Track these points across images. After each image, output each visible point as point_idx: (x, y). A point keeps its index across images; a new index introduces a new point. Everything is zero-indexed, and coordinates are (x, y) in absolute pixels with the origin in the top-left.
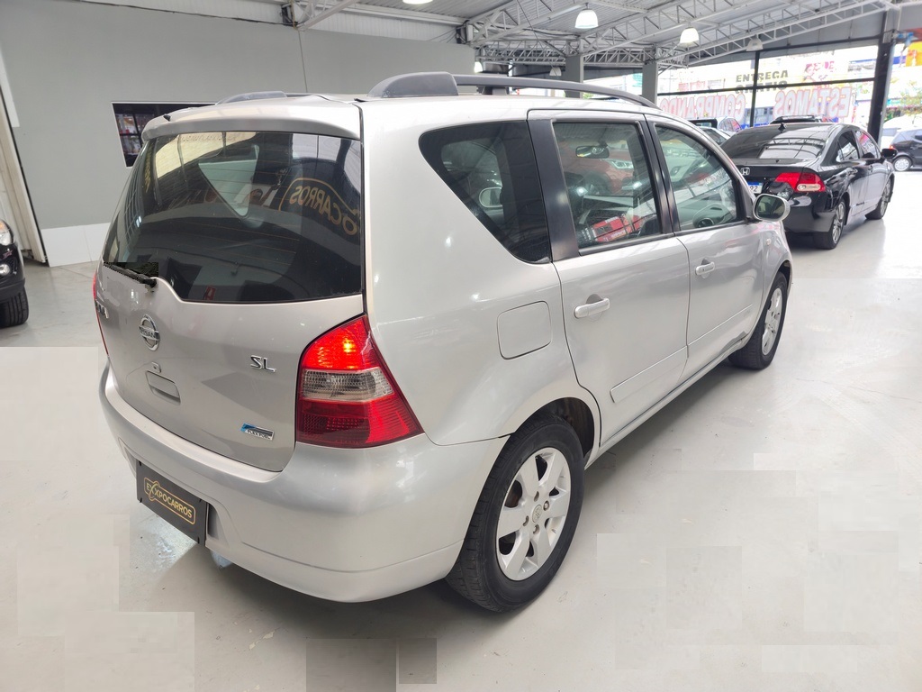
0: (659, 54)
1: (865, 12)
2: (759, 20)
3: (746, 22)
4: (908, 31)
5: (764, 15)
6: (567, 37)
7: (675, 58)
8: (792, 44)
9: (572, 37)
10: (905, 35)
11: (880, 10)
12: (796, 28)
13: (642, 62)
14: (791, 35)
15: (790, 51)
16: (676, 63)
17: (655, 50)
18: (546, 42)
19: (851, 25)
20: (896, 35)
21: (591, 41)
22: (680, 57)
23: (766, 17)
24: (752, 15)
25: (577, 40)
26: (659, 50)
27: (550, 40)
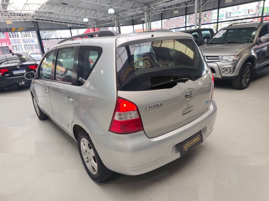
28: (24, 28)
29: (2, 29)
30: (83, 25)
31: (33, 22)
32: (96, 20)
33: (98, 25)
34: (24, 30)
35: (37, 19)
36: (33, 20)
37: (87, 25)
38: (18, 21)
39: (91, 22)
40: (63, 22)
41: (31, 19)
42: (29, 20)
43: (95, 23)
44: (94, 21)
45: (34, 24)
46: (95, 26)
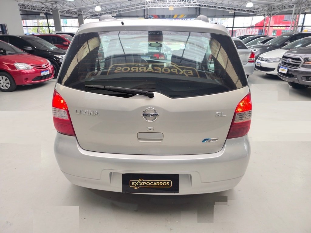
0: (82, 13)
1: (141, 8)
2: (114, 6)
3: (110, 6)
4: (151, 15)
5: (115, 5)
6: (52, 2)
7: (87, 15)
8: (122, 15)
9: (54, 3)
10: (151, 16)
11: (144, 8)
12: (123, 11)
13: (77, 15)
14: (122, 12)
15: (122, 17)
16: (88, 17)
17: (81, 12)
18: (42, 3)
19: (137, 12)
20: (149, 16)
21: (62, 5)
22: (89, 15)
23: (116, 6)
24: (112, 5)
25: (56, 4)
26: (82, 12)
27: (44, 3)
28: (185, 15)
29: (166, 15)
30: (251, 11)
31: (196, 8)
32: (270, 5)
33: (271, 12)
34: (185, 17)
35: (200, 5)
36: (195, 6)
37: (256, 11)
38: (181, 7)
39: (262, 7)
40: (227, 8)
41: (194, 5)
42: (192, 6)
43: (267, 10)
44: (266, 6)
45: (197, 10)
46: (266, 13)
